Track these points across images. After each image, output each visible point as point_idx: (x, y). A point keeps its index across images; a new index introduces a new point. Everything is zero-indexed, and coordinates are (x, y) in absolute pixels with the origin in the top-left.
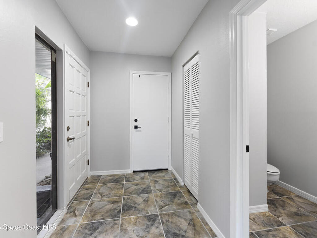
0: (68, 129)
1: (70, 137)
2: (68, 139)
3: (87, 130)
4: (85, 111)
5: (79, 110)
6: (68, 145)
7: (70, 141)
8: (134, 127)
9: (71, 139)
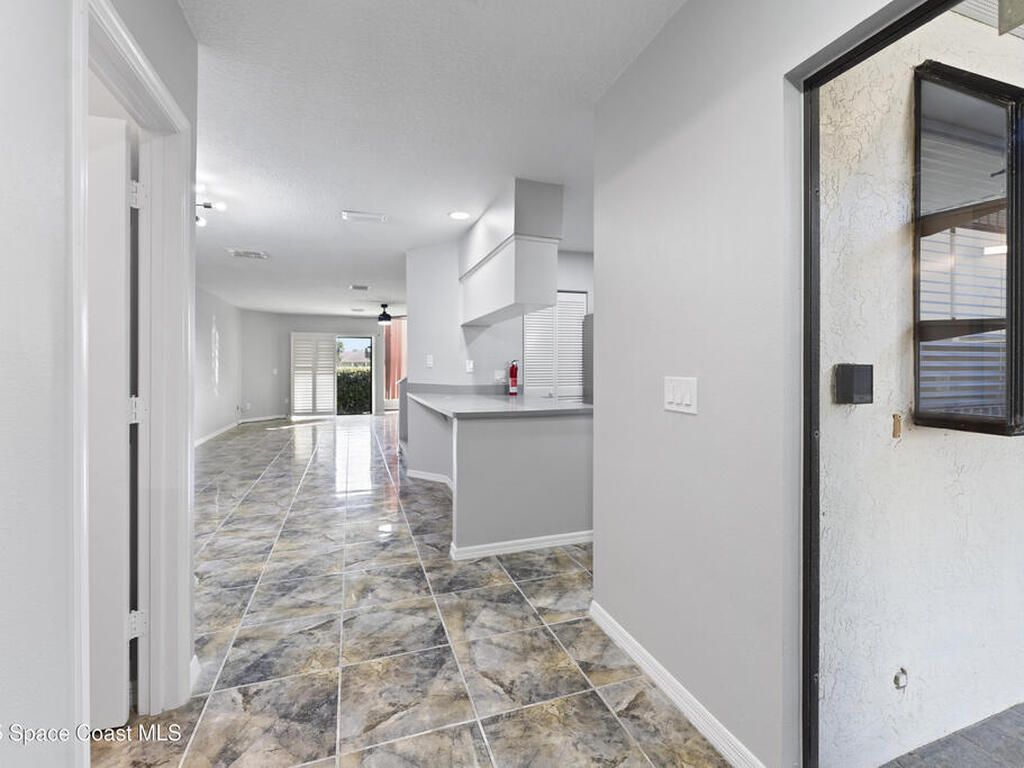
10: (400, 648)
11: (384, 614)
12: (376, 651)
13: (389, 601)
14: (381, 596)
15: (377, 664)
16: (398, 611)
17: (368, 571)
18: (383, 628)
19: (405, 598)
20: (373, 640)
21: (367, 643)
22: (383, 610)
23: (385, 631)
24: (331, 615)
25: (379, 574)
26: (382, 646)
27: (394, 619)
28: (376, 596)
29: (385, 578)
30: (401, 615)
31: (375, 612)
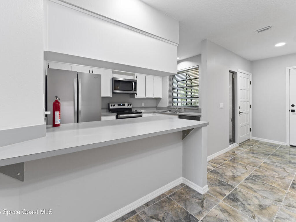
0: (239, 108)
1: (240, 112)
2: (240, 113)
3: (249, 110)
4: (248, 99)
5: (244, 98)
6: (240, 116)
7: (240, 114)
8: (291, 111)
9: (241, 113)
10: (263, 183)
11: (261, 194)
12: (272, 187)
13: (256, 196)
14: (257, 200)
15: (274, 185)
16: (255, 191)
17: (254, 217)
18: (266, 191)
19: (248, 193)
20: (272, 190)
21: (274, 191)
22: (261, 195)
23: (266, 189)
24: (287, 208)
25: (249, 211)
26: (269, 187)
27: (258, 190)
28: (259, 201)
29: (248, 206)
30: (255, 190)
31: (265, 197)
